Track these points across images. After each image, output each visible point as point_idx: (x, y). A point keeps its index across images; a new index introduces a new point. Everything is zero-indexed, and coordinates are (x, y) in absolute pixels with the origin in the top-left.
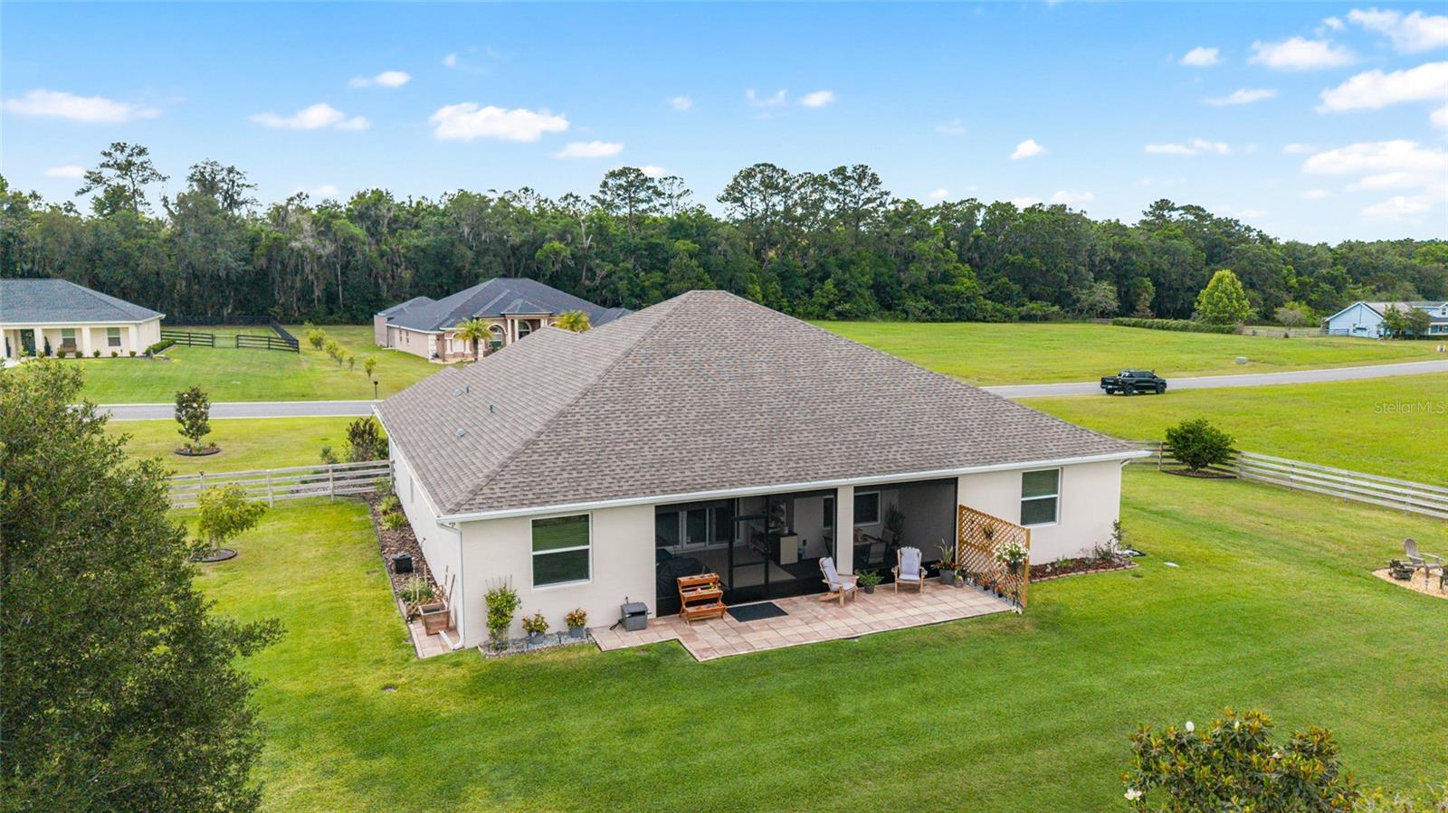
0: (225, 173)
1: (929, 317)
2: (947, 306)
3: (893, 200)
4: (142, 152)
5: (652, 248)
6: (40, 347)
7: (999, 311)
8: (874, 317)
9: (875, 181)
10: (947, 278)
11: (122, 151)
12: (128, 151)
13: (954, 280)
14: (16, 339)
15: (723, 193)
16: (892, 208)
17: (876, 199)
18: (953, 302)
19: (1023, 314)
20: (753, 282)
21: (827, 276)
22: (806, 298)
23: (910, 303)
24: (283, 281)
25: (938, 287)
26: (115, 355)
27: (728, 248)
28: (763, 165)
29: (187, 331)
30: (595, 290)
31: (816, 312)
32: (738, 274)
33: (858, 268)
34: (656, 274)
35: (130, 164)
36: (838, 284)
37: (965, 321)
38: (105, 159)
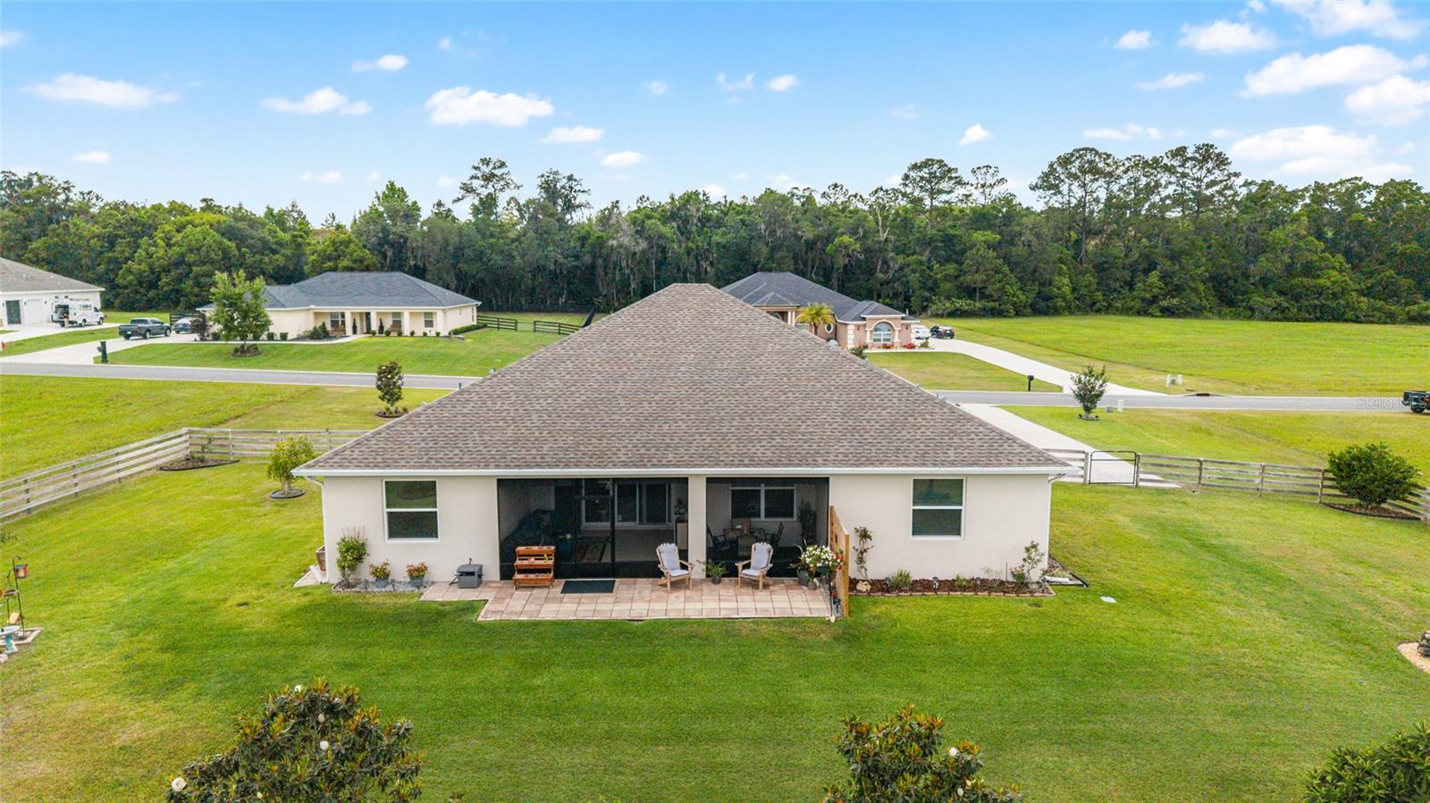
0: (565, 181)
1: (1281, 315)
2: (1307, 303)
3: (1246, 182)
4: (503, 165)
5: (949, 240)
6: (375, 327)
7: (1380, 310)
8: (1210, 314)
9: (1222, 161)
10: (1309, 270)
11: (488, 164)
12: (491, 166)
13: (1319, 272)
14: (362, 320)
15: (1034, 181)
16: (1244, 191)
17: (1221, 181)
18: (1314, 299)
19: (1412, 314)
20: (1061, 274)
21: (1152, 266)
22: (1125, 291)
23: (1257, 299)
24: (606, 274)
25: (1296, 281)
26: (425, 334)
27: (1031, 238)
28: (1083, 149)
29: (498, 316)
30: (888, 283)
31: (1137, 307)
32: (1041, 265)
33: (1191, 259)
34: (951, 266)
35: (493, 175)
36: (1164, 277)
37: (1329, 321)
38: (474, 172)
